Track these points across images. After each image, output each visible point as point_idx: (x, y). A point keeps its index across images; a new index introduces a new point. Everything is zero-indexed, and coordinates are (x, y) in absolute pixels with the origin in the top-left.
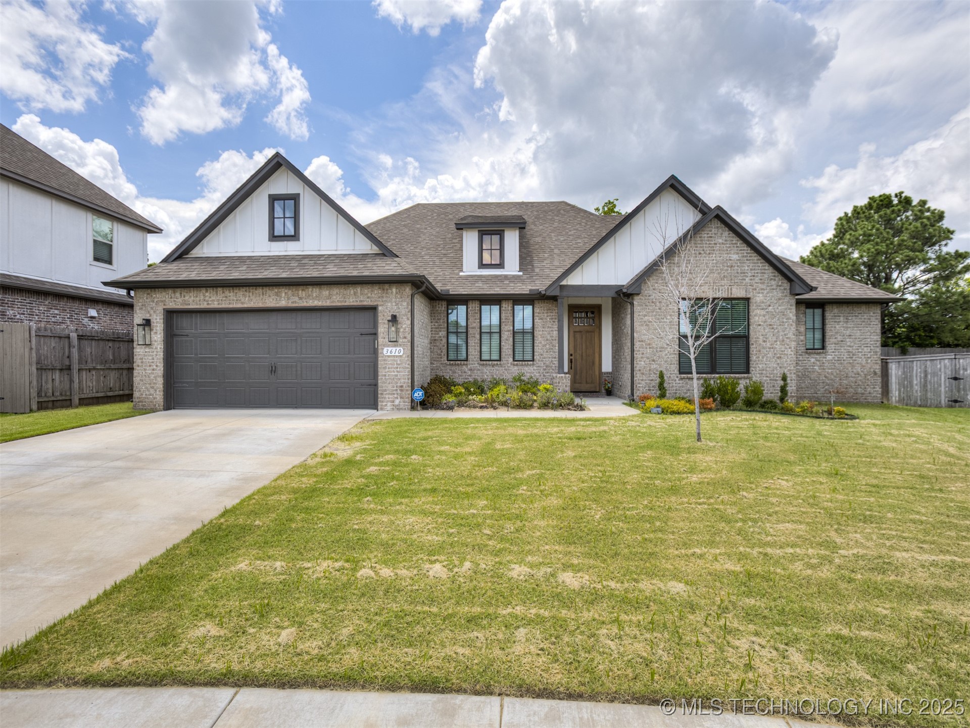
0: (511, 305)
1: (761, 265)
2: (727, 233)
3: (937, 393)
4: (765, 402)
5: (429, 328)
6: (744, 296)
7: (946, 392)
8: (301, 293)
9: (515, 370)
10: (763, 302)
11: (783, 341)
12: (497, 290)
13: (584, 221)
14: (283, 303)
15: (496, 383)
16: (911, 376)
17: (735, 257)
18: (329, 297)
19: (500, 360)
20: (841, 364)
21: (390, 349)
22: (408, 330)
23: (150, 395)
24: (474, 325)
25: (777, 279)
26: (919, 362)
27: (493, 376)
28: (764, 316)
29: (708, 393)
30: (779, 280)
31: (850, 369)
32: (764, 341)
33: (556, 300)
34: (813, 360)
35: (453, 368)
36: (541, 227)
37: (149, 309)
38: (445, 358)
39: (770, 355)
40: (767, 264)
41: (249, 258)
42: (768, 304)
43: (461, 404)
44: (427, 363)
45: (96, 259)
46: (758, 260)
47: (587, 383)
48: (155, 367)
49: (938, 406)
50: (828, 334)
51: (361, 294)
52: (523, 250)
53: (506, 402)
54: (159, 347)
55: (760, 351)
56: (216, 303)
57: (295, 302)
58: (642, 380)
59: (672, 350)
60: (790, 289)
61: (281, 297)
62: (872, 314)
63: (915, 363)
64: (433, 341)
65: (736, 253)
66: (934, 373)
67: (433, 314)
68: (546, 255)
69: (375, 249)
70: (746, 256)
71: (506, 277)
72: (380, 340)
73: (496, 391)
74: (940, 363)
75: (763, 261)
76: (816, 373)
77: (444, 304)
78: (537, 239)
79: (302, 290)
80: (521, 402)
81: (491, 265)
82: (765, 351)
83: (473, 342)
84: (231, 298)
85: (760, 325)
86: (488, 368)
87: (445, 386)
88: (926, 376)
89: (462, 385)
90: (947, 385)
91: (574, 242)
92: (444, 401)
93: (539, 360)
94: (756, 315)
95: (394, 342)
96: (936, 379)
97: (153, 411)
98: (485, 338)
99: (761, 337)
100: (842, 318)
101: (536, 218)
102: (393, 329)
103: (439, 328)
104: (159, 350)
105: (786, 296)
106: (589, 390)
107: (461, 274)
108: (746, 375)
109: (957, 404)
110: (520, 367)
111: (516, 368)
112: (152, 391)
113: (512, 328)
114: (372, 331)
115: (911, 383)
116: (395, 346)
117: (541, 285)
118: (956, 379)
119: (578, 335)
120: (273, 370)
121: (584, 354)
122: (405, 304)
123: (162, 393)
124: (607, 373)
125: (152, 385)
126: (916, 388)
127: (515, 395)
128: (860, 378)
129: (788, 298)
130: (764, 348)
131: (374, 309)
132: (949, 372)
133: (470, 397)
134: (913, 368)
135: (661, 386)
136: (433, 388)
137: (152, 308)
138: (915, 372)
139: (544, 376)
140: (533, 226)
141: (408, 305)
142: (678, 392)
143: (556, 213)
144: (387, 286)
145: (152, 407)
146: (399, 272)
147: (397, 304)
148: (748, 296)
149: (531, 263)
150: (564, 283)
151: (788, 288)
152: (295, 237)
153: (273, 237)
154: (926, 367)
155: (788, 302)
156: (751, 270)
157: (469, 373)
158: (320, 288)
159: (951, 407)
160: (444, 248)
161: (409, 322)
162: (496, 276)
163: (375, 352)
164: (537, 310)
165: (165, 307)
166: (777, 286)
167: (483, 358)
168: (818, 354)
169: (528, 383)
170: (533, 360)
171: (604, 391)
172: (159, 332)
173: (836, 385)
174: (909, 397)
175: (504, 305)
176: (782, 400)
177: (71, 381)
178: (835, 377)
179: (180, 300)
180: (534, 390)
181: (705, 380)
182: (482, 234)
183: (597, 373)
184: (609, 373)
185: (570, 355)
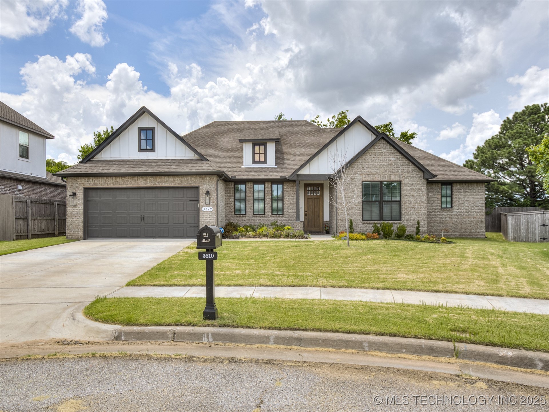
0: (270, 184)
1: (407, 163)
2: (388, 147)
3: (534, 234)
4: (408, 236)
5: (225, 197)
6: (398, 180)
7: (539, 233)
8: (158, 179)
9: (273, 220)
10: (408, 183)
11: (420, 203)
12: (262, 176)
13: (316, 134)
14: (149, 185)
15: (261, 226)
16: (520, 224)
17: (393, 159)
18: (174, 182)
19: (264, 214)
20: (462, 216)
21: (206, 208)
22: (215, 198)
23: (76, 232)
24: (250, 195)
25: (416, 171)
26: (524, 216)
27: (260, 223)
28: (409, 190)
29: (376, 230)
30: (417, 171)
31: (467, 219)
32: (409, 204)
33: (295, 182)
34: (445, 214)
35: (238, 218)
36: (290, 138)
37: (75, 187)
38: (234, 213)
39: (412, 211)
40: (411, 163)
41: (128, 160)
42: (411, 184)
43: (243, 236)
44: (224, 216)
45: (21, 156)
46: (406, 161)
47: (315, 227)
48: (78, 217)
49: (535, 241)
50: (454, 199)
51: (191, 180)
52: (278, 153)
53: (267, 235)
54: (80, 207)
55: (407, 209)
56: (112, 184)
57: (155, 184)
58: (342, 224)
59: (358, 208)
60: (424, 176)
61: (147, 182)
62: (480, 188)
63: (522, 216)
64: (227, 204)
65: (393, 157)
66: (532, 222)
67: (226, 189)
68: (292, 156)
69: (197, 157)
70: (399, 159)
71: (268, 169)
72: (201, 203)
73: (261, 230)
74: (536, 216)
75: (408, 161)
76: (447, 221)
77: (233, 184)
78: (287, 146)
79: (159, 178)
80: (274, 235)
81: (259, 162)
82: (409, 209)
83: (249, 205)
84: (120, 182)
85: (407, 195)
86: (258, 218)
87: (234, 227)
88: (528, 224)
89: (243, 227)
90: (540, 229)
91: (309, 148)
92: (234, 235)
93: (286, 214)
94: (404, 190)
95: (208, 205)
96: (533, 226)
97: (77, 240)
98: (256, 203)
99: (407, 202)
100: (462, 191)
101: (287, 131)
102: (208, 198)
103: (230, 197)
104: (80, 208)
105: (421, 180)
106: (316, 231)
107: (242, 167)
108: (399, 222)
109: (545, 240)
110: (276, 218)
111: (273, 218)
112: (77, 230)
113: (271, 197)
114: (196, 199)
115: (520, 228)
116: (208, 206)
117: (286, 174)
118: (544, 225)
119: (310, 201)
120: (143, 219)
121: (313, 211)
122: (213, 185)
123: (82, 231)
124: (327, 221)
125: (77, 227)
126: (522, 231)
127: (271, 231)
128: (473, 224)
129: (422, 181)
130: (409, 207)
131: (197, 188)
132: (540, 222)
133: (248, 233)
134: (521, 219)
135: (351, 227)
136: (228, 228)
137: (77, 187)
138: (522, 222)
139: (289, 222)
140: (285, 137)
141: (215, 186)
142: (362, 230)
143: (299, 128)
144: (204, 176)
145: (77, 238)
146: (211, 170)
147: (209, 186)
148: (400, 180)
149: (283, 160)
150: (299, 173)
151: (423, 175)
152: (153, 149)
153: (141, 150)
154: (528, 218)
155: (423, 183)
156: (402, 166)
157: (247, 221)
158: (169, 177)
159: (542, 242)
160: (232, 151)
161: (216, 194)
162: (262, 168)
163: (198, 210)
164: (285, 187)
165: (84, 186)
166: (416, 174)
167: (255, 213)
168: (448, 210)
169: (280, 226)
170: (283, 214)
171: (324, 231)
172: (80, 199)
173: (459, 228)
174: (519, 237)
175: (267, 184)
176: (417, 233)
177: (28, 225)
178: (458, 223)
179: (92, 183)
180: (282, 229)
181: (375, 224)
182: (254, 145)
183: (321, 222)
184: (328, 221)
185: (305, 211)
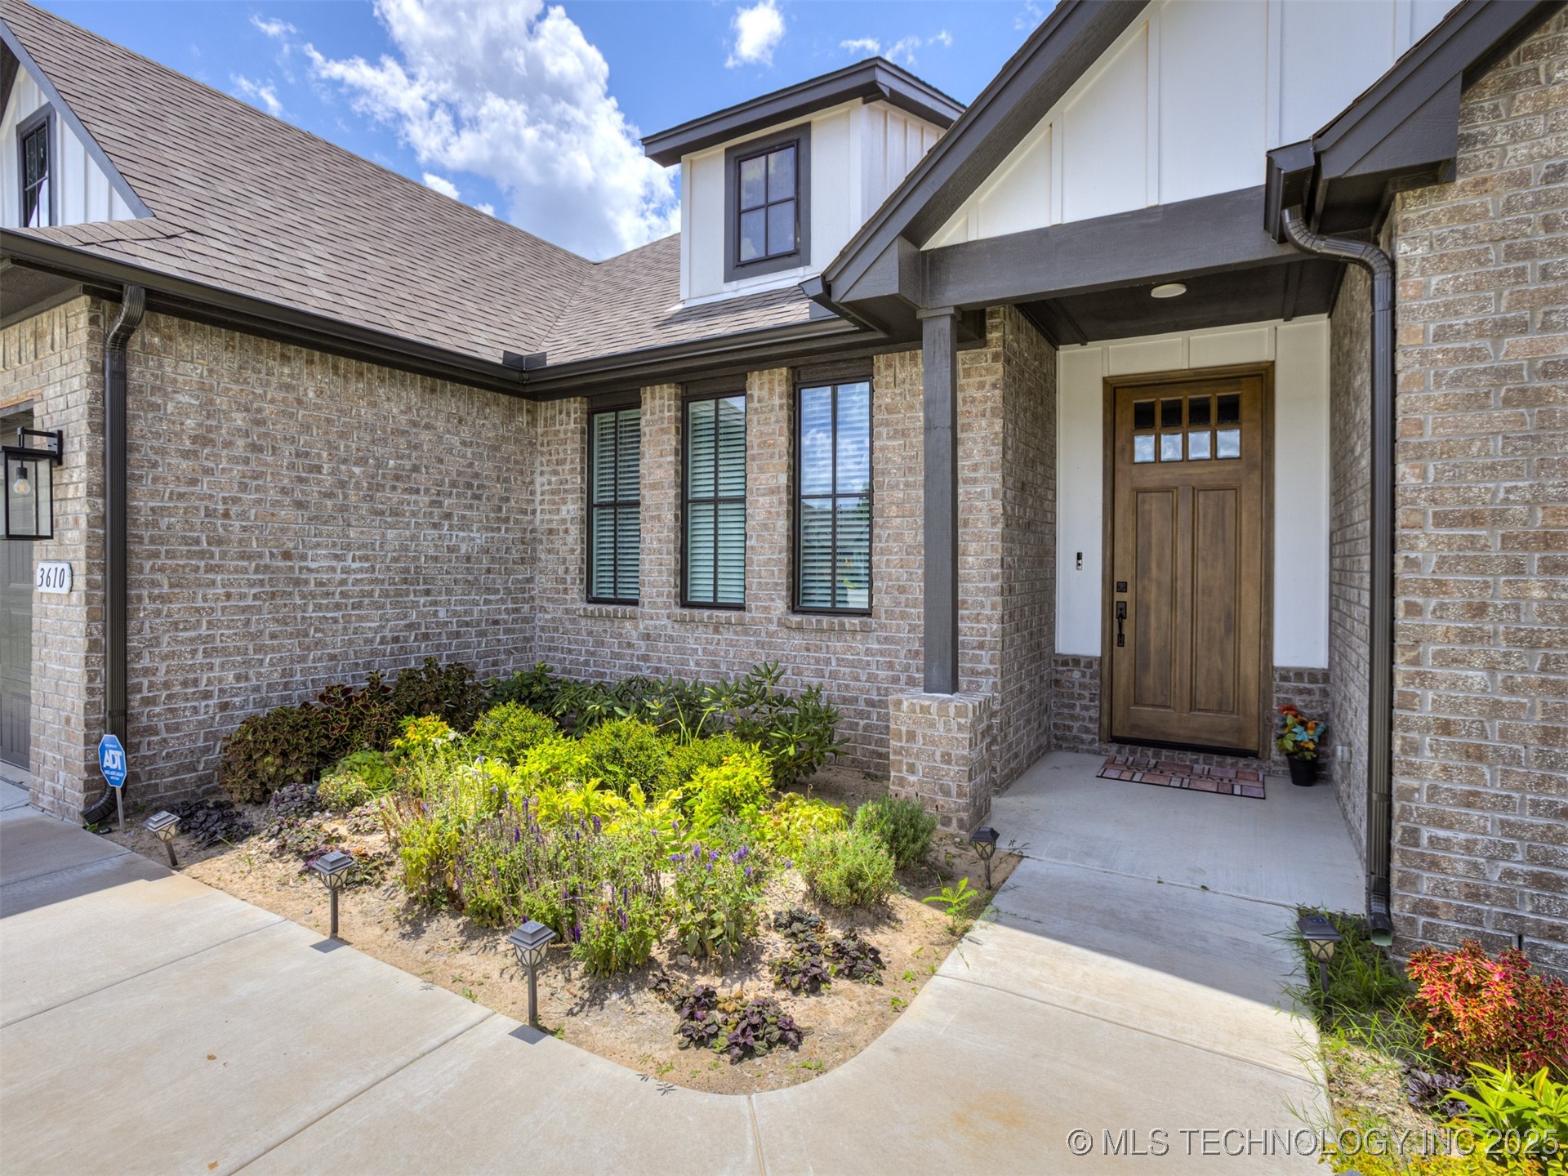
0: (784, 389)
9: (793, 648)
19: (744, 606)
21: (46, 568)
22: (79, 489)
24: (660, 473)
35: (598, 627)
38: (580, 592)
47: (1194, 709)
64: (547, 536)
77: (576, 409)
81: (767, 260)
83: (658, 539)
93: (891, 614)
98: (699, 522)
103: (560, 492)
106: (1204, 738)
107: (674, 308)
110: (814, 639)
111: (798, 640)
113: (784, 480)
116: (56, 556)
119: (1152, 507)
121: (1184, 586)
122: (76, 383)
124: (1299, 674)
141: (81, 386)
144: (43, 322)
147: (64, 389)
150: (947, 236)
157: (642, 648)
164: (884, 398)
167: (690, 597)
170: (868, 610)
175: (758, 390)
182: (738, 158)
183: (1250, 669)
184: (1312, 675)
185: (1113, 585)
